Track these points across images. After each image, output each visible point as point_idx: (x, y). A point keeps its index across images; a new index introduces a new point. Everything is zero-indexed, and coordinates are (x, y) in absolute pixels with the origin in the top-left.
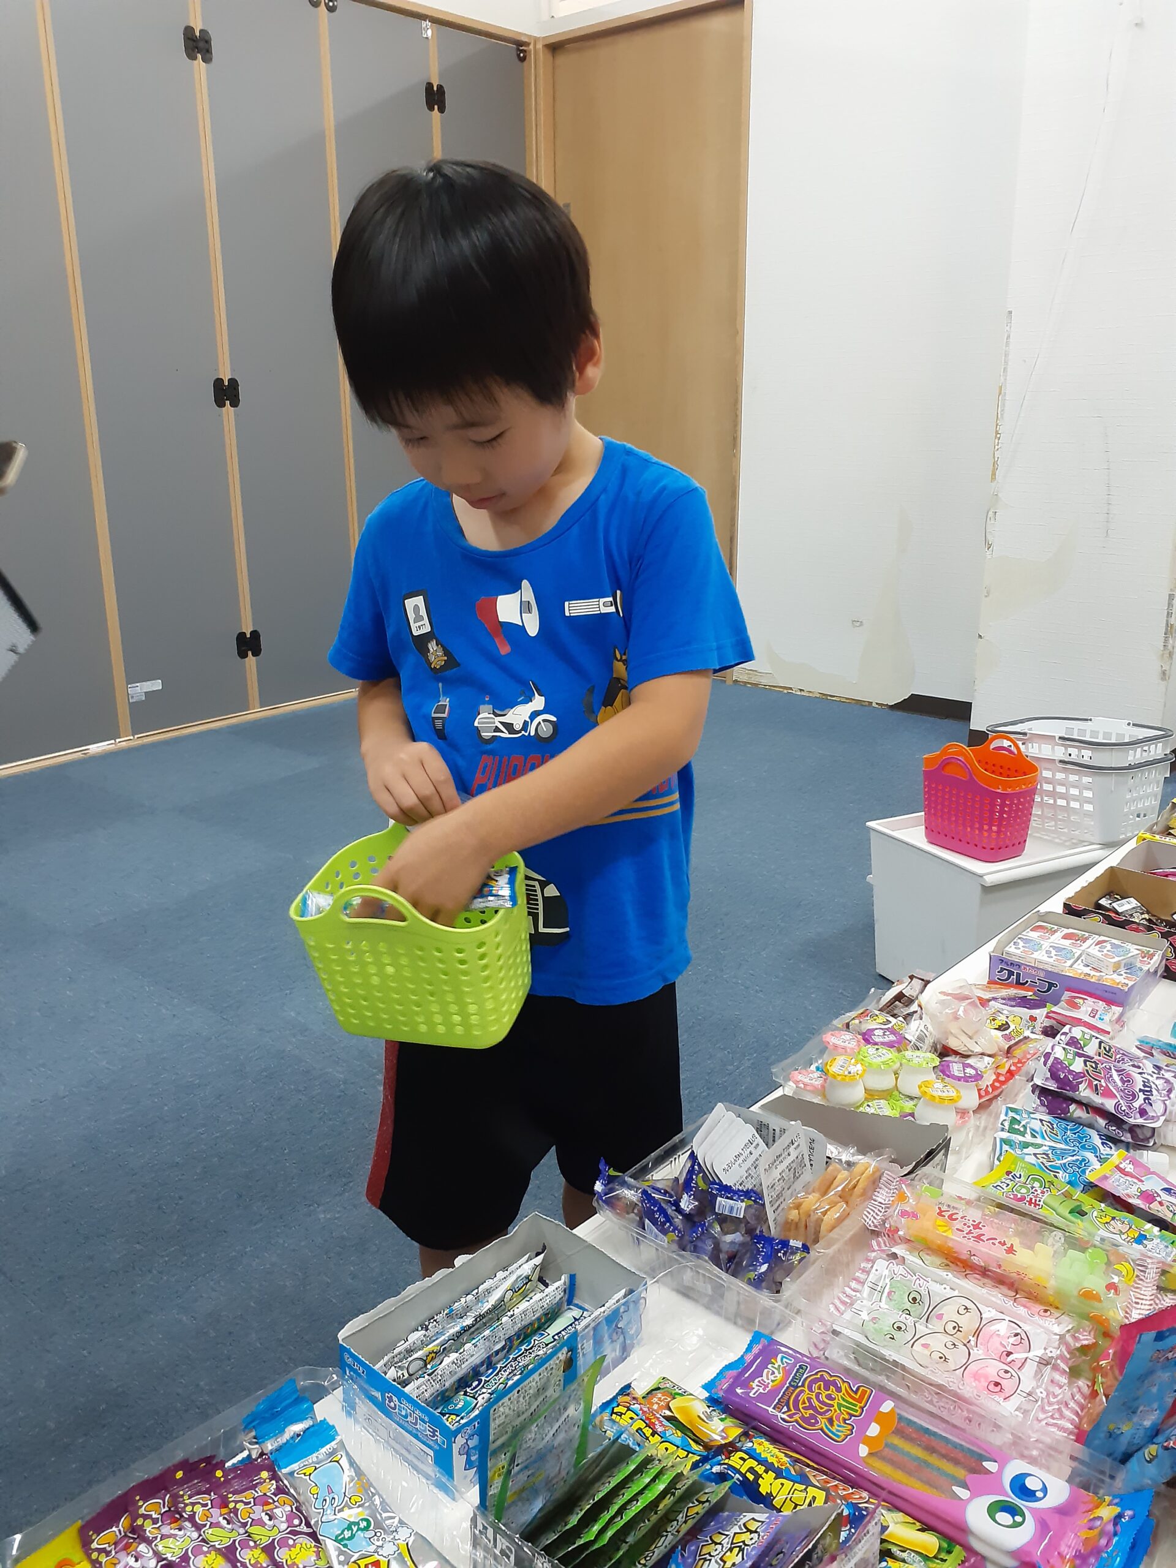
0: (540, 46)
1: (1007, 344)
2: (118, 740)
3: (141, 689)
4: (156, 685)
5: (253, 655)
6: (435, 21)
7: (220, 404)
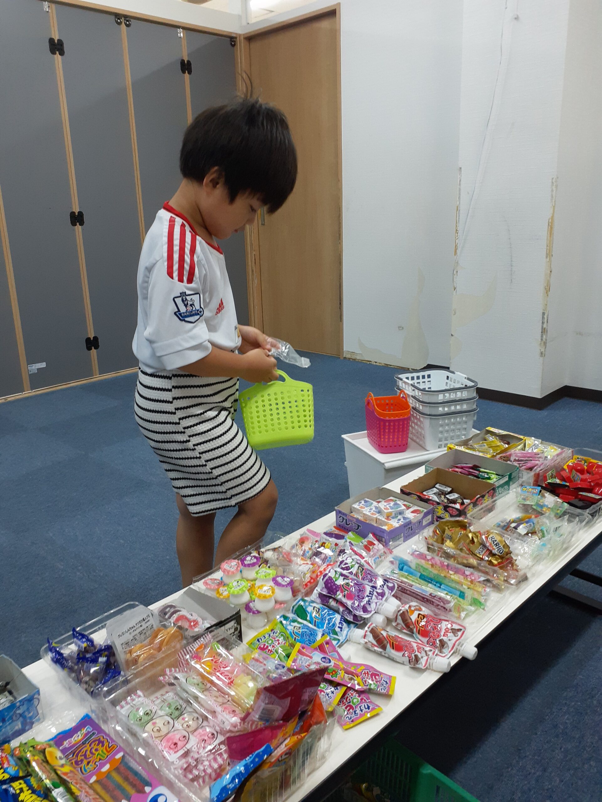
0: (242, 38)
1: (460, 184)
2: (24, 393)
3: (35, 367)
4: (43, 365)
5: (95, 349)
6: (184, 28)
7: (74, 224)
